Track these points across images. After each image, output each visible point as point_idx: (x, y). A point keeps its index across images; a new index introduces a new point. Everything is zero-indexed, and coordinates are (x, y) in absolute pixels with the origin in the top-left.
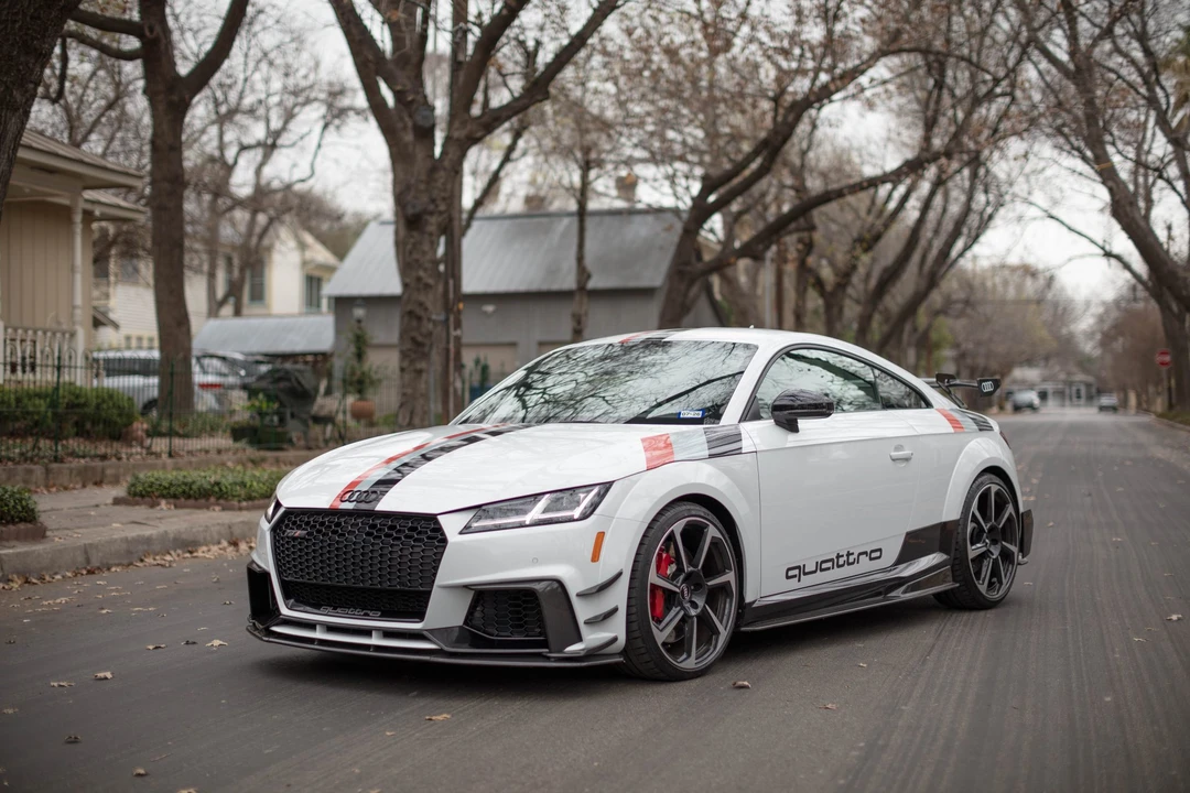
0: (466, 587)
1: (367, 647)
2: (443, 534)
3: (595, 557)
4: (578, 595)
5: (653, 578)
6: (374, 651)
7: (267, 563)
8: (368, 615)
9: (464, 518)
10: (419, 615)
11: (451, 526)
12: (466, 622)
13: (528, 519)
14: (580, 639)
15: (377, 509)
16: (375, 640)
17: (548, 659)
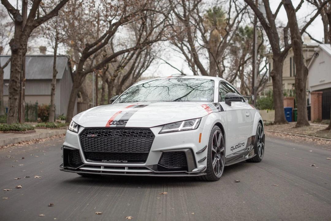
0: (161, 151)
1: (123, 172)
2: (153, 134)
3: (200, 141)
4: (197, 153)
5: (213, 149)
6: (126, 174)
7: (79, 147)
8: (123, 162)
9: (159, 129)
10: (144, 161)
11: (155, 131)
12: (159, 163)
13: (179, 129)
14: (196, 167)
15: (126, 126)
16: (126, 170)
17: (188, 174)
